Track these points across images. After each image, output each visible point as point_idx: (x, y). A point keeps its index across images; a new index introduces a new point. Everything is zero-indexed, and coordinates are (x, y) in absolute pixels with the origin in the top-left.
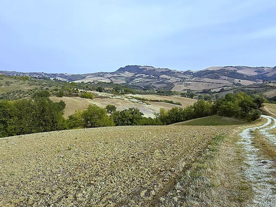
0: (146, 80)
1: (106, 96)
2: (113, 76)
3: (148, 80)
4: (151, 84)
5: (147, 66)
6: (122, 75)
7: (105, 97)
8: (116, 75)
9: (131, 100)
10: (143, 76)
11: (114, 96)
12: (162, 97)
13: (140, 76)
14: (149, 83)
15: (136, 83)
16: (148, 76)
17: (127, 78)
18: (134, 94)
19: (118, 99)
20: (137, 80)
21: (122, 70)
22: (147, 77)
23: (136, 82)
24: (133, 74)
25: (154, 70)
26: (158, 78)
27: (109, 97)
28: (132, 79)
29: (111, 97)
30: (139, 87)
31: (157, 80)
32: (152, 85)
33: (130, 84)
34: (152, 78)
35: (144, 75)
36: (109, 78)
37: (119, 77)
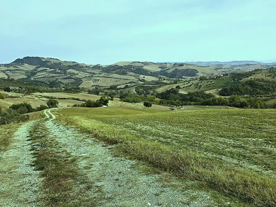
0: (51, 75)
2: (9, 69)
3: (54, 75)
4: (57, 79)
5: (51, 58)
6: (20, 67)
8: (12, 68)
9: (41, 99)
10: (47, 69)
12: (69, 95)
13: (43, 70)
14: (54, 79)
15: (39, 78)
16: (52, 70)
17: (27, 72)
18: (42, 93)
19: (29, 98)
20: (40, 75)
21: (19, 62)
22: (52, 71)
23: (39, 77)
24: (35, 67)
25: (60, 63)
26: (65, 73)
28: (33, 73)
30: (43, 82)
31: (63, 75)
32: (59, 80)
33: (32, 79)
34: (58, 73)
35: (48, 68)
36: (4, 72)
37: (17, 70)
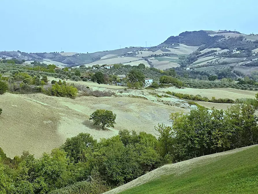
0: (222, 60)
1: (107, 91)
2: (154, 53)
3: (226, 60)
4: (232, 67)
5: (225, 32)
6: (173, 51)
7: (105, 94)
8: (159, 52)
9: (164, 99)
10: (216, 51)
11: (125, 90)
12: (247, 93)
13: (209, 53)
14: (226, 67)
15: (199, 67)
16: (226, 51)
17: (182, 57)
18: (180, 88)
19: (134, 97)
20: (202, 61)
21: (172, 41)
22: (225, 54)
23: (200, 65)
24: (196, 48)
25: (241, 38)
26: (249, 55)
27: (114, 94)
28: (192, 59)
29: (119, 94)
30: (205, 74)
31: (245, 59)
32: (235, 69)
33: (188, 69)
34: (235, 56)
35: (218, 49)
36: (146, 59)
37: (167, 55)
